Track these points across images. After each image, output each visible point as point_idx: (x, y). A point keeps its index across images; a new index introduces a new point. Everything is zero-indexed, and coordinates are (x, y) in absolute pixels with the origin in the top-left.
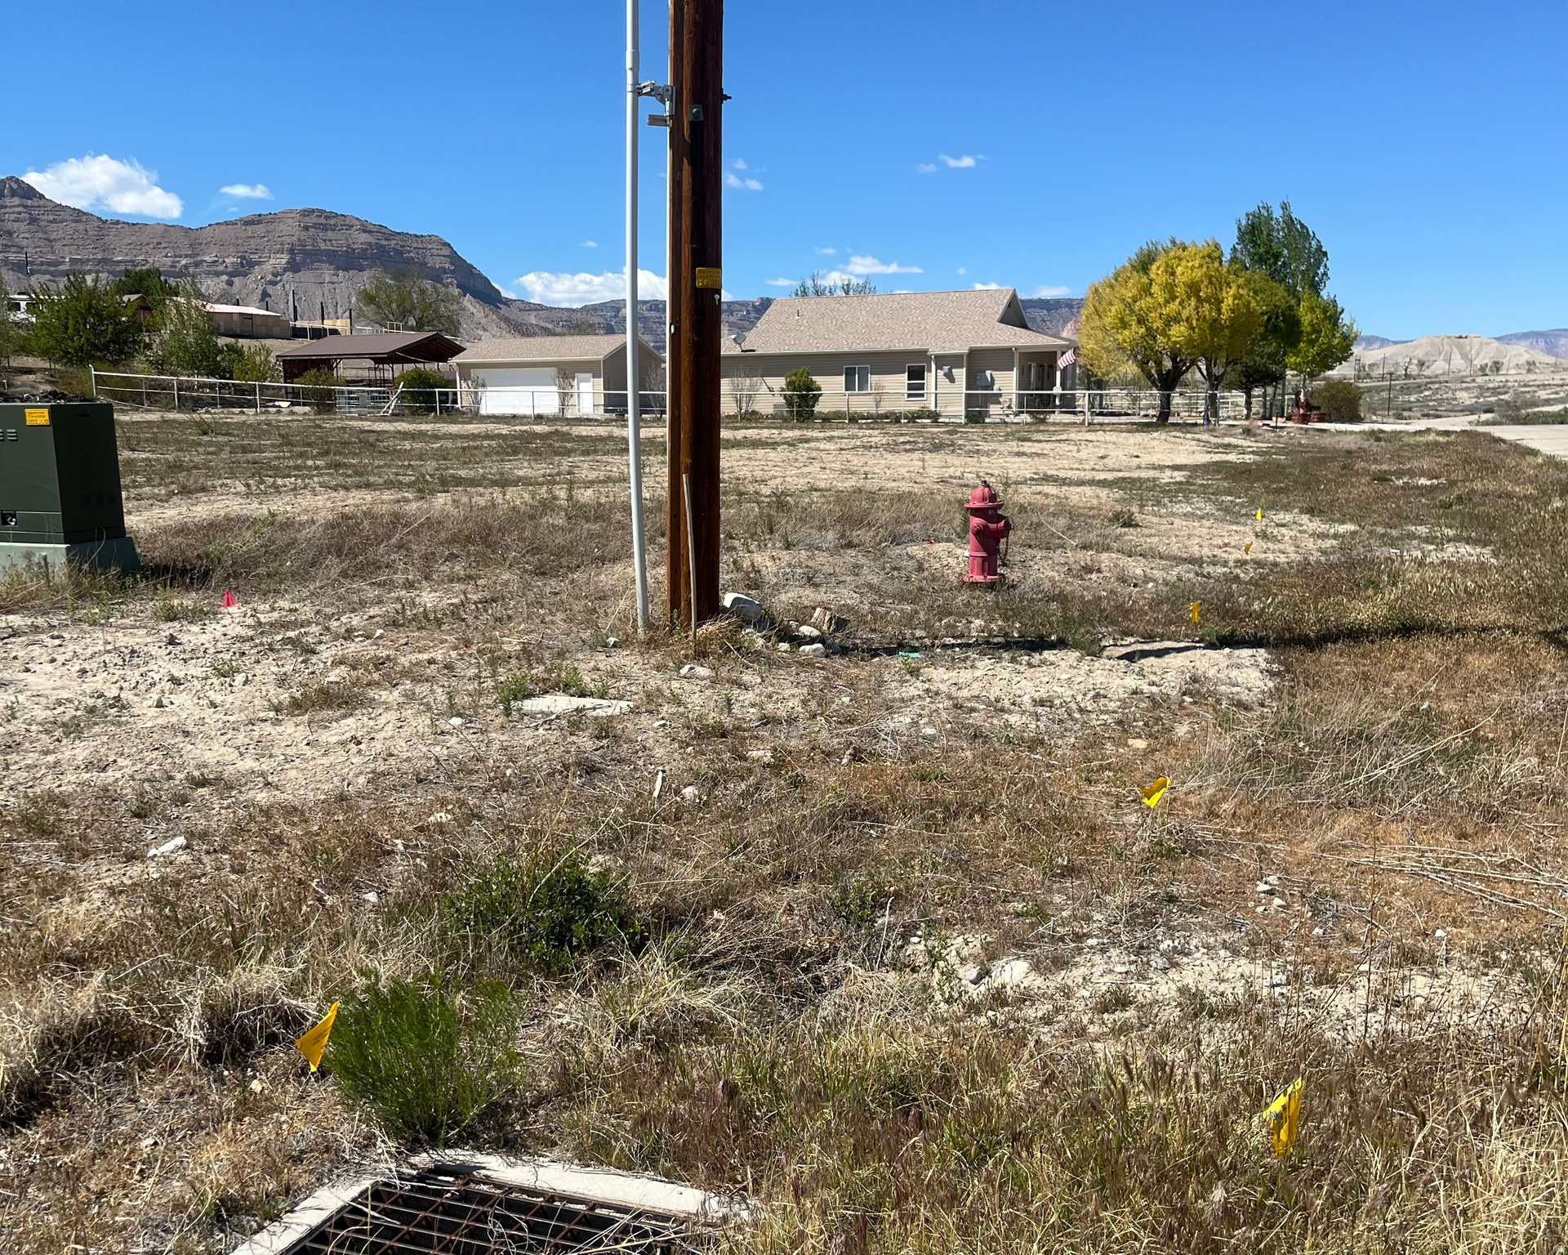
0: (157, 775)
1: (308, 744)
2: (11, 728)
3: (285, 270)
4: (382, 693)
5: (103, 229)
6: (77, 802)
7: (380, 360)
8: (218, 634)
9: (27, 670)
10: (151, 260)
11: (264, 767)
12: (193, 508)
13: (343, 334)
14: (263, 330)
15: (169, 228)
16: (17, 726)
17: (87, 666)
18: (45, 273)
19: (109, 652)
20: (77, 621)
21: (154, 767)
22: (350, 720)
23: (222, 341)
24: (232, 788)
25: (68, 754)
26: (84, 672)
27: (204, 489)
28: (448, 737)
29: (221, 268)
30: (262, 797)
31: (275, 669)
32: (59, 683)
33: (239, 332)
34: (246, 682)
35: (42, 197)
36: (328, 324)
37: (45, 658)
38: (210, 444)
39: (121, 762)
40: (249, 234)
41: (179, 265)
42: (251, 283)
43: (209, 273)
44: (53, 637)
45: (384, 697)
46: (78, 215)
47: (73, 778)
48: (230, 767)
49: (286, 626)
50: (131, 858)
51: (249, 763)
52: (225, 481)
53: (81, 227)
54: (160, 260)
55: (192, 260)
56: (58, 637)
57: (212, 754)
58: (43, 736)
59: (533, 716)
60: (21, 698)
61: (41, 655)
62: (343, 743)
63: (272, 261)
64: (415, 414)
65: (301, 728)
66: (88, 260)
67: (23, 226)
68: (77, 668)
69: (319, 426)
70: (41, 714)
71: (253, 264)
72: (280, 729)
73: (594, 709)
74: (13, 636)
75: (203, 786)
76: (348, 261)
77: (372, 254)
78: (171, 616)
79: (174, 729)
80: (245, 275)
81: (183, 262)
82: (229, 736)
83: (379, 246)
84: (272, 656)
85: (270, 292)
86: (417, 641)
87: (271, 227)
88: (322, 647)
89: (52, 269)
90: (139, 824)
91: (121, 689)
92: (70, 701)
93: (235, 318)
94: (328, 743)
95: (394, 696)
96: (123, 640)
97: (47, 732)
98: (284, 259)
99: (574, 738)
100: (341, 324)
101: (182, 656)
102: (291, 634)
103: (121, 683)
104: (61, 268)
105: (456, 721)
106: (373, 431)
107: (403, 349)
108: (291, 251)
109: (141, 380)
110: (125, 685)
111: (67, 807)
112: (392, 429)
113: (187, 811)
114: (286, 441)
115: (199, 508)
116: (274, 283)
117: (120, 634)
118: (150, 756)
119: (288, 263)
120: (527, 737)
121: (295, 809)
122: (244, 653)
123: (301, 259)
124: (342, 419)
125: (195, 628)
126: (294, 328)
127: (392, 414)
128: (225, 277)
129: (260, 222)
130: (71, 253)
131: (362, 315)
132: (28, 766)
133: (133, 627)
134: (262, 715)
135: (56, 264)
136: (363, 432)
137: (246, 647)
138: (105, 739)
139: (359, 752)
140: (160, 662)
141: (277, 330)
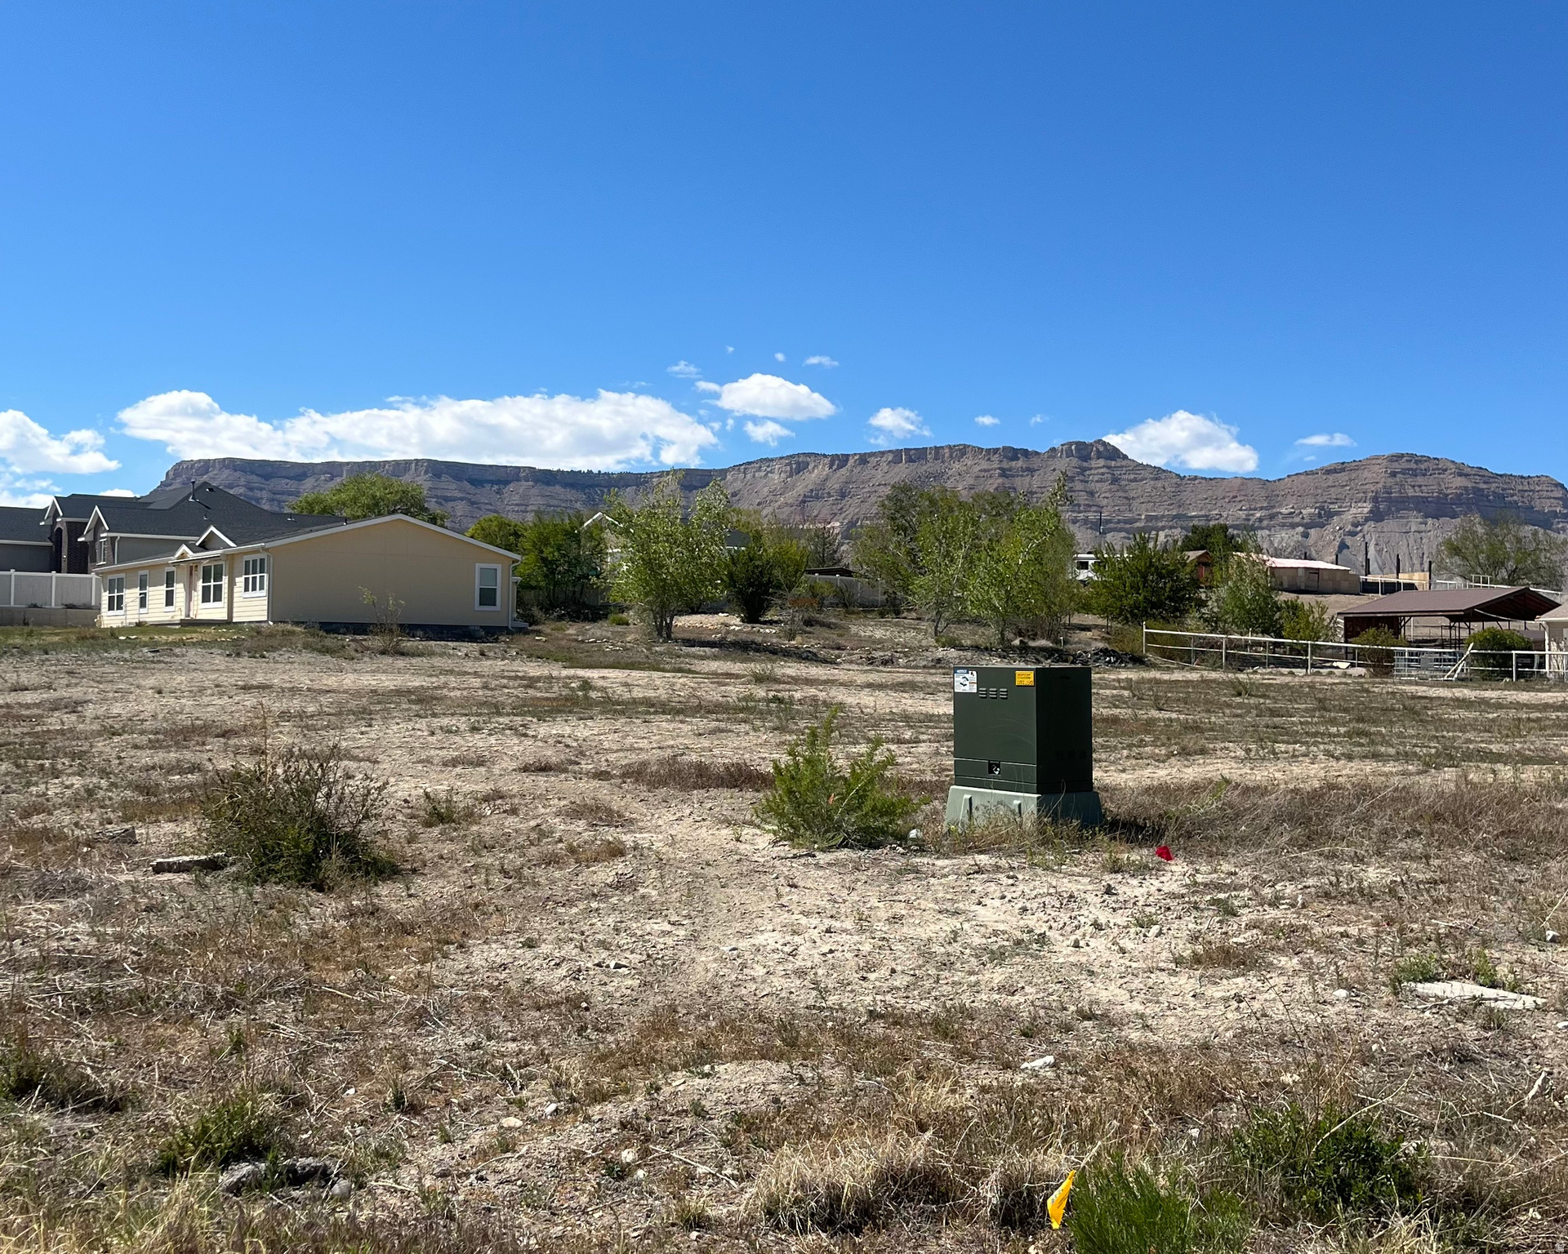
0: (1054, 1004)
1: (1194, 996)
2: (950, 949)
3: (1367, 520)
4: (1282, 959)
5: (1179, 485)
6: (982, 1017)
7: (1455, 618)
8: (1153, 889)
9: (979, 903)
10: (1224, 514)
11: (1148, 1012)
12: (1185, 770)
13: (1420, 589)
14: (1330, 585)
15: (1245, 481)
16: (956, 948)
17: (1029, 906)
18: (1121, 530)
19: (1051, 894)
20: (1033, 865)
21: (1055, 997)
22: (1240, 980)
23: (1284, 597)
24: (1114, 1025)
25: (988, 976)
26: (1024, 910)
27: (1203, 752)
28: (1329, 1006)
29: (1297, 520)
30: (1135, 1036)
31: (1191, 926)
32: (1002, 917)
33: (1303, 587)
34: (1160, 934)
35: (1125, 457)
36: (1404, 578)
37: (998, 894)
38: (1240, 706)
39: (1028, 989)
40: (1330, 483)
41: (1253, 519)
42: (1329, 535)
43: (1283, 525)
44: (1008, 877)
45: (1283, 963)
46: (1158, 473)
47: (985, 997)
48: (1119, 1007)
49: (1219, 887)
50: (1007, 1066)
51: (1137, 1006)
52: (1227, 744)
53: (1159, 484)
54: (1232, 515)
55: (1267, 512)
56: (1012, 877)
57: (1106, 993)
58: (973, 959)
59: (1424, 998)
60: (966, 926)
61: (995, 891)
62: (1226, 1000)
63: (1353, 510)
64: (1488, 678)
65: (1192, 981)
66: (1163, 516)
67: (1106, 486)
68: (1020, 905)
69: (1367, 691)
70: (977, 940)
71: (1331, 515)
72: (1173, 979)
73: (1496, 1000)
74: (977, 873)
75: (1089, 1019)
76: (1438, 508)
77: (1469, 499)
78: (1116, 868)
79: (1080, 966)
80: (1322, 526)
81: (1258, 515)
82: (1125, 980)
83: (1477, 490)
84: (1195, 913)
85: (1349, 543)
86: (1342, 915)
87: (1354, 476)
88: (1246, 911)
89: (1128, 526)
90: (1025, 1042)
91: (1051, 928)
92: (1004, 932)
93: (1300, 573)
94: (1212, 997)
95: (1290, 963)
96: (1067, 885)
97: (977, 956)
98: (1366, 508)
99: (1460, 1025)
100: (1418, 578)
101: (1114, 905)
102: (1222, 896)
103: (1051, 923)
104: (1138, 524)
105: (1342, 993)
106: (1426, 698)
107: (1483, 606)
108: (1375, 500)
109: (1190, 637)
110: (1054, 925)
111: (973, 1019)
112: (1450, 695)
113: (1068, 1038)
114: (1323, 705)
115: (1190, 770)
116: (1353, 534)
117: (1065, 880)
118: (1053, 987)
119: (1371, 512)
120: (1409, 1018)
121: (1159, 1050)
122: (1169, 909)
123: (1385, 507)
124: (1394, 683)
125: (1135, 882)
126: (1365, 583)
127: (1458, 679)
128: (1300, 529)
129: (1343, 470)
130: (1147, 510)
131: (1442, 567)
132: (954, 983)
133: (1080, 875)
134: (1161, 965)
135: (1131, 521)
136: (1414, 697)
137: (1172, 904)
138: (1021, 968)
139: (1238, 1009)
140: (1092, 908)
141: (1345, 585)
